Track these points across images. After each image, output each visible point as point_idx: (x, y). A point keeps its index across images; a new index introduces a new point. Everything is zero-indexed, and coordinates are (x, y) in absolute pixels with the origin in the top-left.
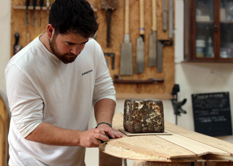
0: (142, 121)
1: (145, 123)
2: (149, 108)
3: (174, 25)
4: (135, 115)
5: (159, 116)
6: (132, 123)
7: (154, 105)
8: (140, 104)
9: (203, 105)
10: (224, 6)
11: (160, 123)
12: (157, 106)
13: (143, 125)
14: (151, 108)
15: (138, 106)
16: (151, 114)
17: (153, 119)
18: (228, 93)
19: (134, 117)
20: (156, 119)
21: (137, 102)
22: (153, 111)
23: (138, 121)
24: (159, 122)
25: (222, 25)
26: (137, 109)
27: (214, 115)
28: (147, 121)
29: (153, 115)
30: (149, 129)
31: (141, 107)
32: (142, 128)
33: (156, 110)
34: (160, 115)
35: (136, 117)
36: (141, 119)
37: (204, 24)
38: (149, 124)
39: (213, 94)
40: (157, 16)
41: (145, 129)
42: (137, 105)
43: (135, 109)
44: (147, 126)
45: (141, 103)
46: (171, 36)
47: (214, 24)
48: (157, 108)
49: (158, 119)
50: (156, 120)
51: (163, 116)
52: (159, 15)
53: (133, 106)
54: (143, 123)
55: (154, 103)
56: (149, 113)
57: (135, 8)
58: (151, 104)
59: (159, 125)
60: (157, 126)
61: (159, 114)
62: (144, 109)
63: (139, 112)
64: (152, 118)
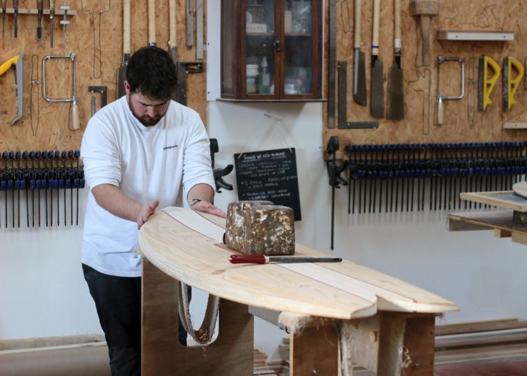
0: (265, 238)
1: (269, 241)
2: (275, 220)
3: (205, 37)
4: (255, 230)
5: (288, 231)
6: (250, 241)
7: (282, 215)
8: (262, 214)
9: (254, 171)
10: (290, 8)
11: (289, 242)
12: (286, 217)
13: (266, 245)
14: (278, 220)
15: (260, 218)
16: (278, 229)
17: (280, 236)
18: (293, 149)
19: (254, 233)
20: (284, 235)
21: (258, 211)
22: (281, 224)
23: (260, 239)
24: (288, 239)
25: (289, 39)
26: (259, 221)
27: (270, 188)
28: (272, 238)
29: (280, 231)
30: (275, 250)
31: (264, 218)
32: (265, 248)
33: (284, 223)
34: (290, 230)
35: (256, 234)
36: (263, 236)
37: (259, 38)
38: (275, 243)
39: (270, 152)
40: (177, 22)
41: (269, 250)
42: (258, 215)
43: (256, 222)
44: (272, 246)
45: (264, 213)
46: (200, 56)
47: (275, 37)
48: (286, 220)
49: (288, 235)
50: (284, 237)
51: (293, 231)
52: (180, 20)
53: (252, 218)
54: (267, 242)
55: (282, 213)
56: (274, 226)
57: (140, 8)
58: (278, 215)
59: (289, 245)
60: (285, 246)
61: (288, 228)
62: (267, 222)
63: (262, 226)
64: (278, 234)
